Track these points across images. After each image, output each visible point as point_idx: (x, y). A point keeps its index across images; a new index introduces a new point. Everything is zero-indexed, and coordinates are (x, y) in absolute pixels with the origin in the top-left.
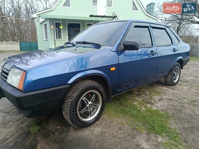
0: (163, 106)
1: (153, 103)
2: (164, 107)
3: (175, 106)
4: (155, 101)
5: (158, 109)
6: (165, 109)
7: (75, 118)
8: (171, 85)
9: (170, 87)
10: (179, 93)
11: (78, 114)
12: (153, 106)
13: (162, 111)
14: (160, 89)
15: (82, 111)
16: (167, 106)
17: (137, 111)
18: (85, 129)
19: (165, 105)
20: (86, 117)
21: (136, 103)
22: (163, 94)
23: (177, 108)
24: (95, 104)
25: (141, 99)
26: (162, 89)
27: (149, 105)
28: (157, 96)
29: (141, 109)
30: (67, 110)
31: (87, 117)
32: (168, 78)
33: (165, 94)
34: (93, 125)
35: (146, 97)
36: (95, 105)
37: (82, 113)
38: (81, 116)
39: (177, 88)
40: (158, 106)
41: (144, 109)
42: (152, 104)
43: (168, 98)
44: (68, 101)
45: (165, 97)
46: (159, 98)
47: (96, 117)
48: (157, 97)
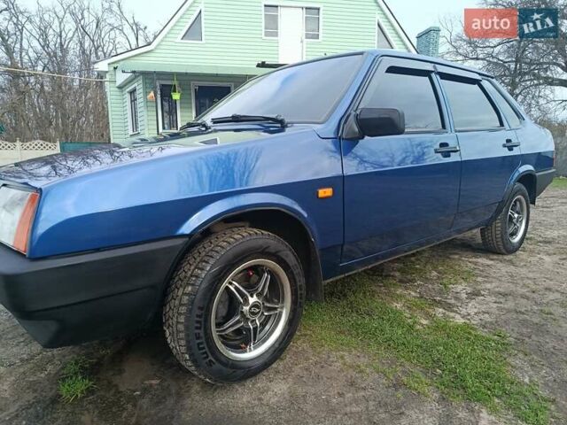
0: (485, 313)
1: (454, 306)
2: (487, 315)
3: (523, 313)
4: (457, 298)
5: (468, 322)
6: (491, 323)
7: (204, 348)
8: (504, 251)
9: (501, 257)
10: (531, 275)
11: (215, 335)
12: (452, 314)
13: (484, 327)
14: (470, 262)
15: (227, 325)
16: (497, 312)
17: (403, 327)
18: (237, 387)
19: (490, 310)
20: (242, 348)
21: (398, 306)
22: (479, 279)
23: (528, 318)
24: (268, 305)
25: (413, 293)
26: (476, 264)
27: (441, 310)
28: (464, 284)
29: (415, 322)
30: (178, 322)
31: (243, 346)
32: (493, 230)
33: (486, 277)
34: (265, 373)
35: (430, 286)
36: (269, 309)
37: (227, 332)
38: (223, 343)
39: (522, 260)
40: (469, 315)
41: (425, 322)
42: (449, 307)
43: (497, 290)
44: (180, 293)
45: (488, 286)
46: (469, 290)
47: (273, 345)
48: (462, 288)
